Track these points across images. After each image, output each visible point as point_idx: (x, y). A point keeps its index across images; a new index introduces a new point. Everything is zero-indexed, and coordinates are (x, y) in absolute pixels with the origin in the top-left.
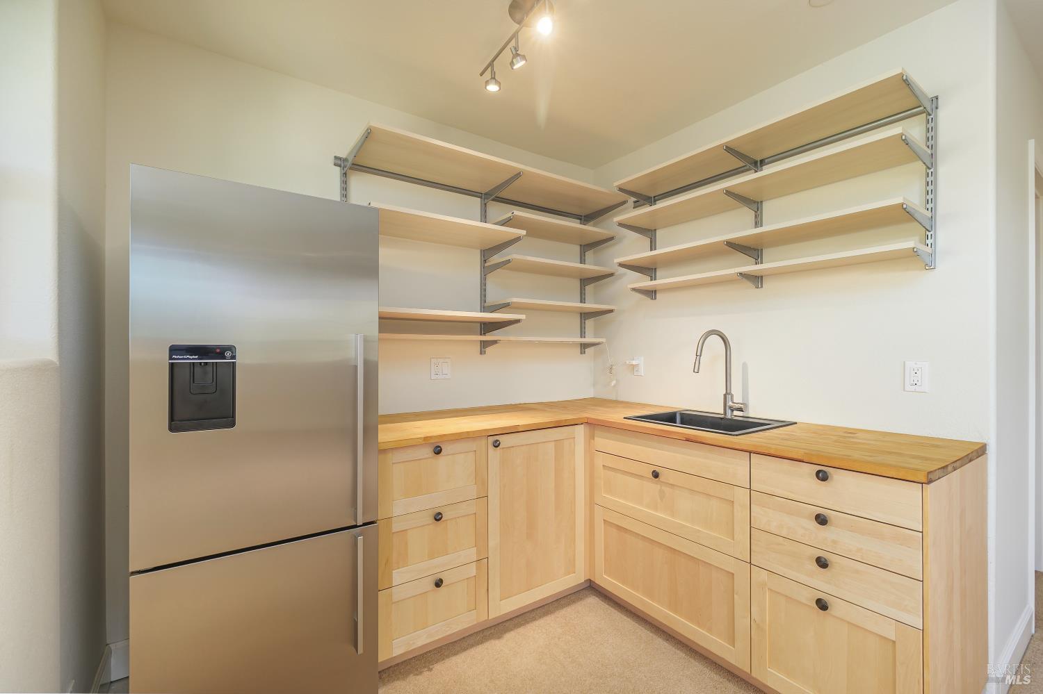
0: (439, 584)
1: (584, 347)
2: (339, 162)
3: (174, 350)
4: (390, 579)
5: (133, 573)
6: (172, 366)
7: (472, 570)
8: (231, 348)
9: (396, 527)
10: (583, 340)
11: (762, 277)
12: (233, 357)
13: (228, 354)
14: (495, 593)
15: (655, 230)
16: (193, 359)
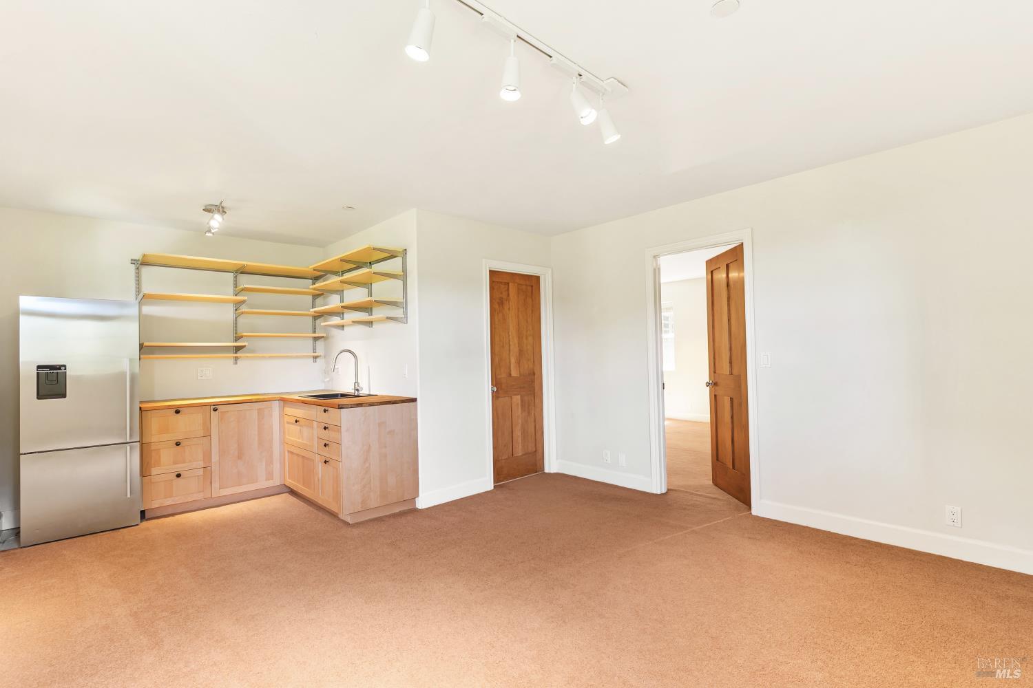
0: (179, 476)
1: (315, 358)
2: (133, 262)
3: (39, 367)
4: (150, 471)
5: (22, 454)
6: (38, 373)
7: (201, 472)
8: (65, 366)
9: (153, 447)
10: (315, 354)
11: (372, 322)
12: (65, 369)
13: (63, 368)
14: (216, 485)
15: (343, 291)
16: (47, 371)
